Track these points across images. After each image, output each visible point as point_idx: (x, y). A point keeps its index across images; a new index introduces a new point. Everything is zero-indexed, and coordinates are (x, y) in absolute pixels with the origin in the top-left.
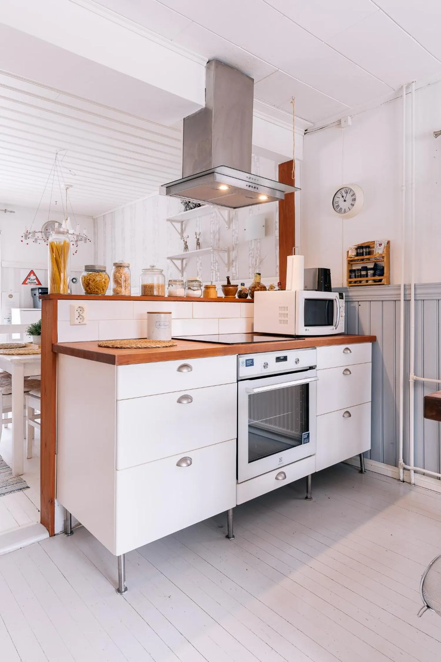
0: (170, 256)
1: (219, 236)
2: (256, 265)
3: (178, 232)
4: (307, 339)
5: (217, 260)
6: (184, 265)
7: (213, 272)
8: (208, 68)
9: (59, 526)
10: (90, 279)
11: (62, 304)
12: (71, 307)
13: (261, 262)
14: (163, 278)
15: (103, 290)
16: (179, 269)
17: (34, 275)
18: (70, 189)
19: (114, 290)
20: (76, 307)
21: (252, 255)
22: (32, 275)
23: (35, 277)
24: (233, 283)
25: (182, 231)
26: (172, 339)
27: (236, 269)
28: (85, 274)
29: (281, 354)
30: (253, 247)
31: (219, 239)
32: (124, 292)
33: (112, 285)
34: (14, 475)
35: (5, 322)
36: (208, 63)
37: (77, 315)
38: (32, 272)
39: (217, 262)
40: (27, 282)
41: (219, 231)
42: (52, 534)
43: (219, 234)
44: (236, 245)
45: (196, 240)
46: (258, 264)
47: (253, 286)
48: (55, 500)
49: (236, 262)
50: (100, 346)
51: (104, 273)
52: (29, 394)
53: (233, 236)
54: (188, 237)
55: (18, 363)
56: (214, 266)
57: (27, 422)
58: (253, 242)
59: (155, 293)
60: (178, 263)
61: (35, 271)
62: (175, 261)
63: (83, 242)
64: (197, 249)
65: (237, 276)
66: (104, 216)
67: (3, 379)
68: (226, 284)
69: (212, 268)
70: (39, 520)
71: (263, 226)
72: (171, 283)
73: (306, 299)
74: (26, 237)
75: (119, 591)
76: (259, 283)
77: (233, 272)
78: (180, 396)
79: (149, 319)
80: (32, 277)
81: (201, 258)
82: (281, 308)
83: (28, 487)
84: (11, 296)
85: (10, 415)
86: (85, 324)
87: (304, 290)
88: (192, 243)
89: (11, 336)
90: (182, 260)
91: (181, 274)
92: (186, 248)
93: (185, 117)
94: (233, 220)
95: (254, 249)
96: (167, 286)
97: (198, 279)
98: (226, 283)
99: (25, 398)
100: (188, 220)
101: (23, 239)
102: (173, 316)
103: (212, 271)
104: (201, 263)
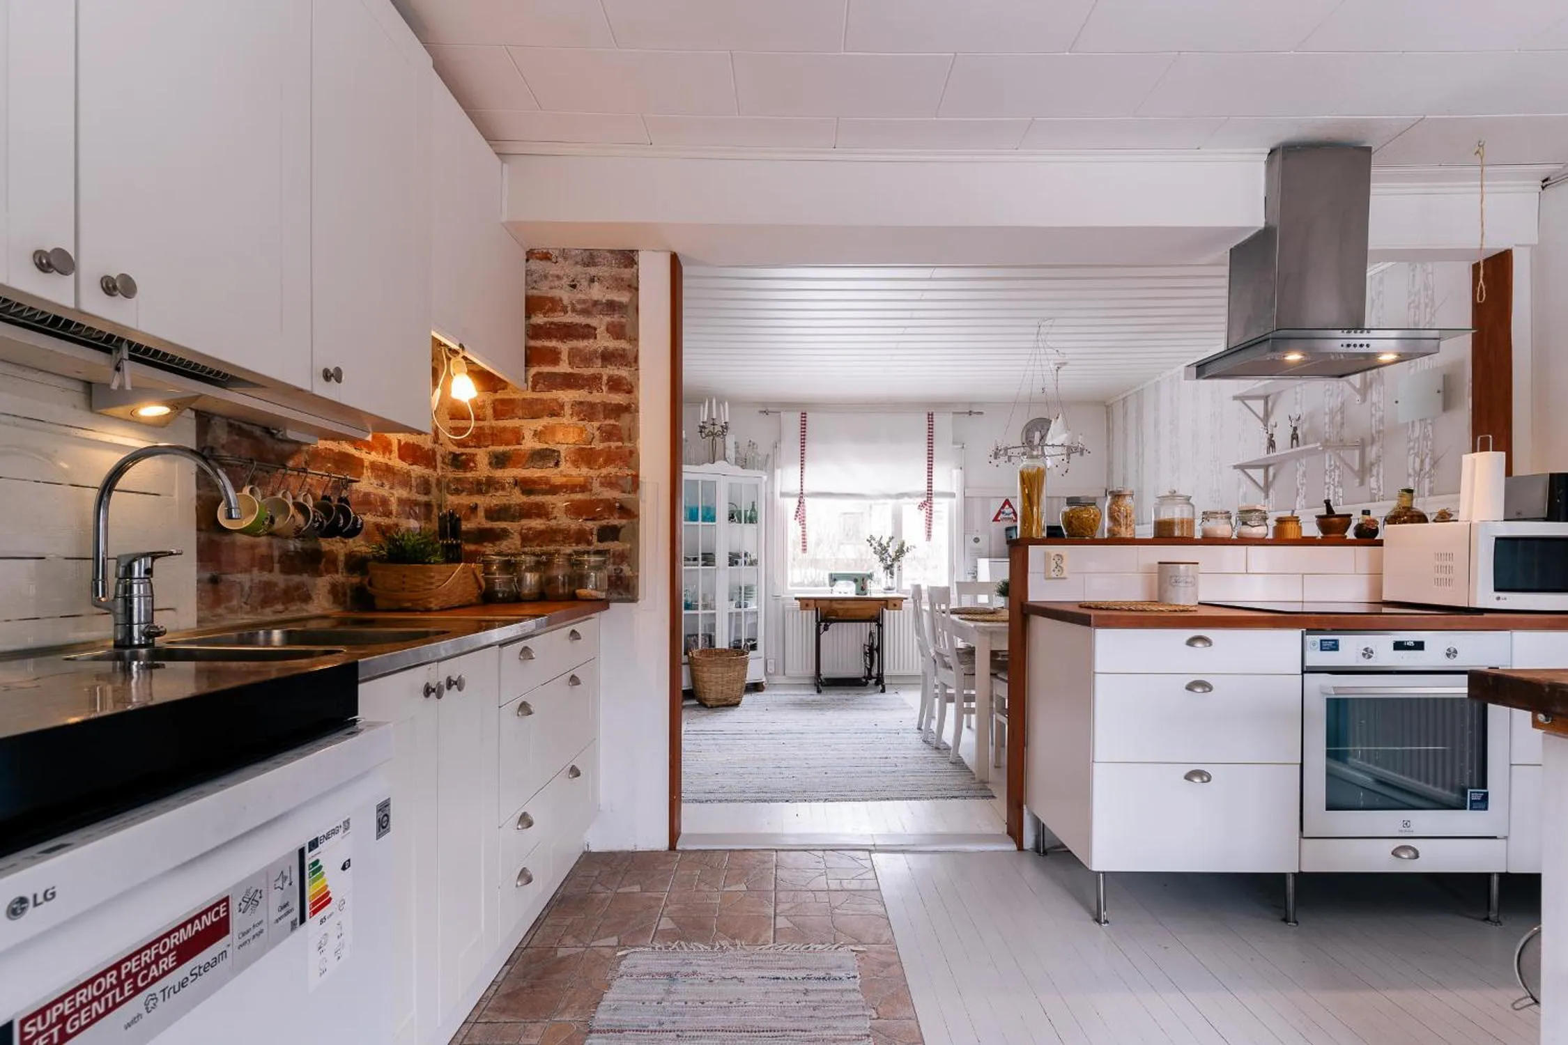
0: (1241, 461)
1: (1343, 418)
2: (1421, 470)
3: (1257, 416)
4: (1486, 615)
5: (1338, 464)
6: (1271, 478)
7: (1328, 489)
8: (1269, 163)
9: (1029, 840)
10: (1072, 517)
11: (1032, 549)
12: (1047, 555)
13: (1435, 464)
14: (1191, 509)
15: (1092, 530)
16: (1260, 487)
17: (1011, 506)
18: (1064, 368)
19: (1109, 530)
20: (1053, 555)
21: (1416, 451)
22: (1007, 506)
23: (1012, 510)
24: (1338, 510)
25: (1267, 415)
26: (1200, 603)
27: (1377, 481)
28: (1067, 509)
29: (1409, 637)
30: (1417, 434)
31: (1342, 424)
32: (1124, 533)
33: (1107, 523)
34: (977, 781)
35: (969, 579)
36: (1270, 154)
37: (1053, 565)
38: (1007, 502)
39: (1337, 467)
40: (999, 518)
41: (1342, 409)
42: (1020, 848)
43: (1343, 413)
44: (1379, 432)
45: (1292, 430)
46: (1427, 467)
47: (1393, 514)
48: (1025, 807)
49: (1379, 466)
50: (1081, 606)
51: (1094, 507)
52: (998, 678)
53: (1372, 415)
54: (1276, 426)
55: (983, 631)
56: (1330, 477)
57: (994, 716)
58: (1417, 425)
59: (1177, 533)
60: (1258, 475)
61: (1011, 501)
62: (1250, 472)
63: (1078, 454)
64: (1292, 447)
65: (1381, 493)
66: (1123, 399)
67: (965, 656)
68: (1325, 513)
69: (1327, 480)
70: (1006, 831)
71: (1439, 392)
72: (1207, 516)
73: (1497, 539)
74: (996, 456)
75: (1098, 920)
76: (1409, 509)
77: (1372, 486)
78: (1191, 681)
79: (1160, 573)
80: (1007, 510)
81: (1304, 462)
82: (1439, 556)
83: (993, 797)
84: (977, 540)
85: (973, 705)
86: (1064, 578)
87: (1505, 520)
88: (1282, 438)
89: (976, 599)
90: (1266, 467)
91: (1263, 494)
92: (1272, 444)
93: (1233, 246)
94: (1374, 386)
95: (1418, 438)
96: (1198, 522)
97: (1258, 507)
98: (1323, 512)
99: (992, 682)
100: (1279, 393)
101: (992, 459)
102: (1201, 568)
103: (1327, 486)
104: (1304, 473)
